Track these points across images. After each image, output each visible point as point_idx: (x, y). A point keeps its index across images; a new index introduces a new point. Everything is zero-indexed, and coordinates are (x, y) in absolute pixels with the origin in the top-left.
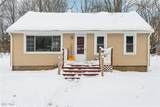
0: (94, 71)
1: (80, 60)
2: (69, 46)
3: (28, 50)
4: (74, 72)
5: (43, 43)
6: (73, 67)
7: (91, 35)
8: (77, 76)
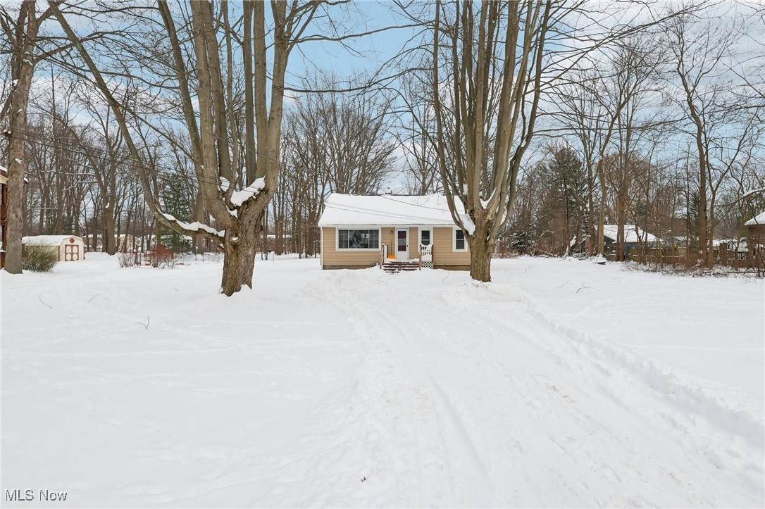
0: (412, 267)
1: (402, 257)
2: (389, 243)
3: (340, 247)
4: (394, 267)
5: (357, 238)
6: (393, 263)
7: (414, 229)
8: (397, 270)
